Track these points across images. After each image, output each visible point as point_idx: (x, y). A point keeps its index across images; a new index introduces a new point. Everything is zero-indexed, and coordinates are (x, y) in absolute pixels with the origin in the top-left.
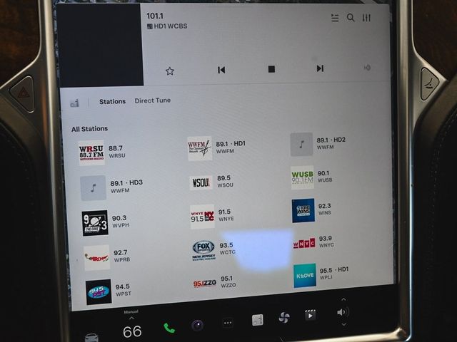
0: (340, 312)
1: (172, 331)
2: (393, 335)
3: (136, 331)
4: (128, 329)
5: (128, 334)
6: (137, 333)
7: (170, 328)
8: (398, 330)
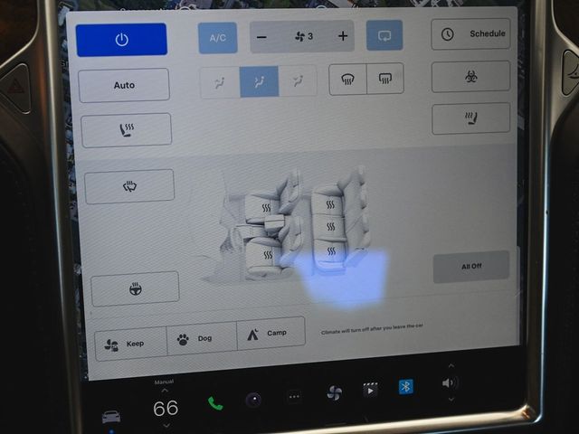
0: (446, 383)
1: (219, 407)
2: (517, 414)
3: (170, 408)
4: (160, 405)
5: (159, 411)
6: (173, 410)
7: (216, 403)
8: (525, 408)
